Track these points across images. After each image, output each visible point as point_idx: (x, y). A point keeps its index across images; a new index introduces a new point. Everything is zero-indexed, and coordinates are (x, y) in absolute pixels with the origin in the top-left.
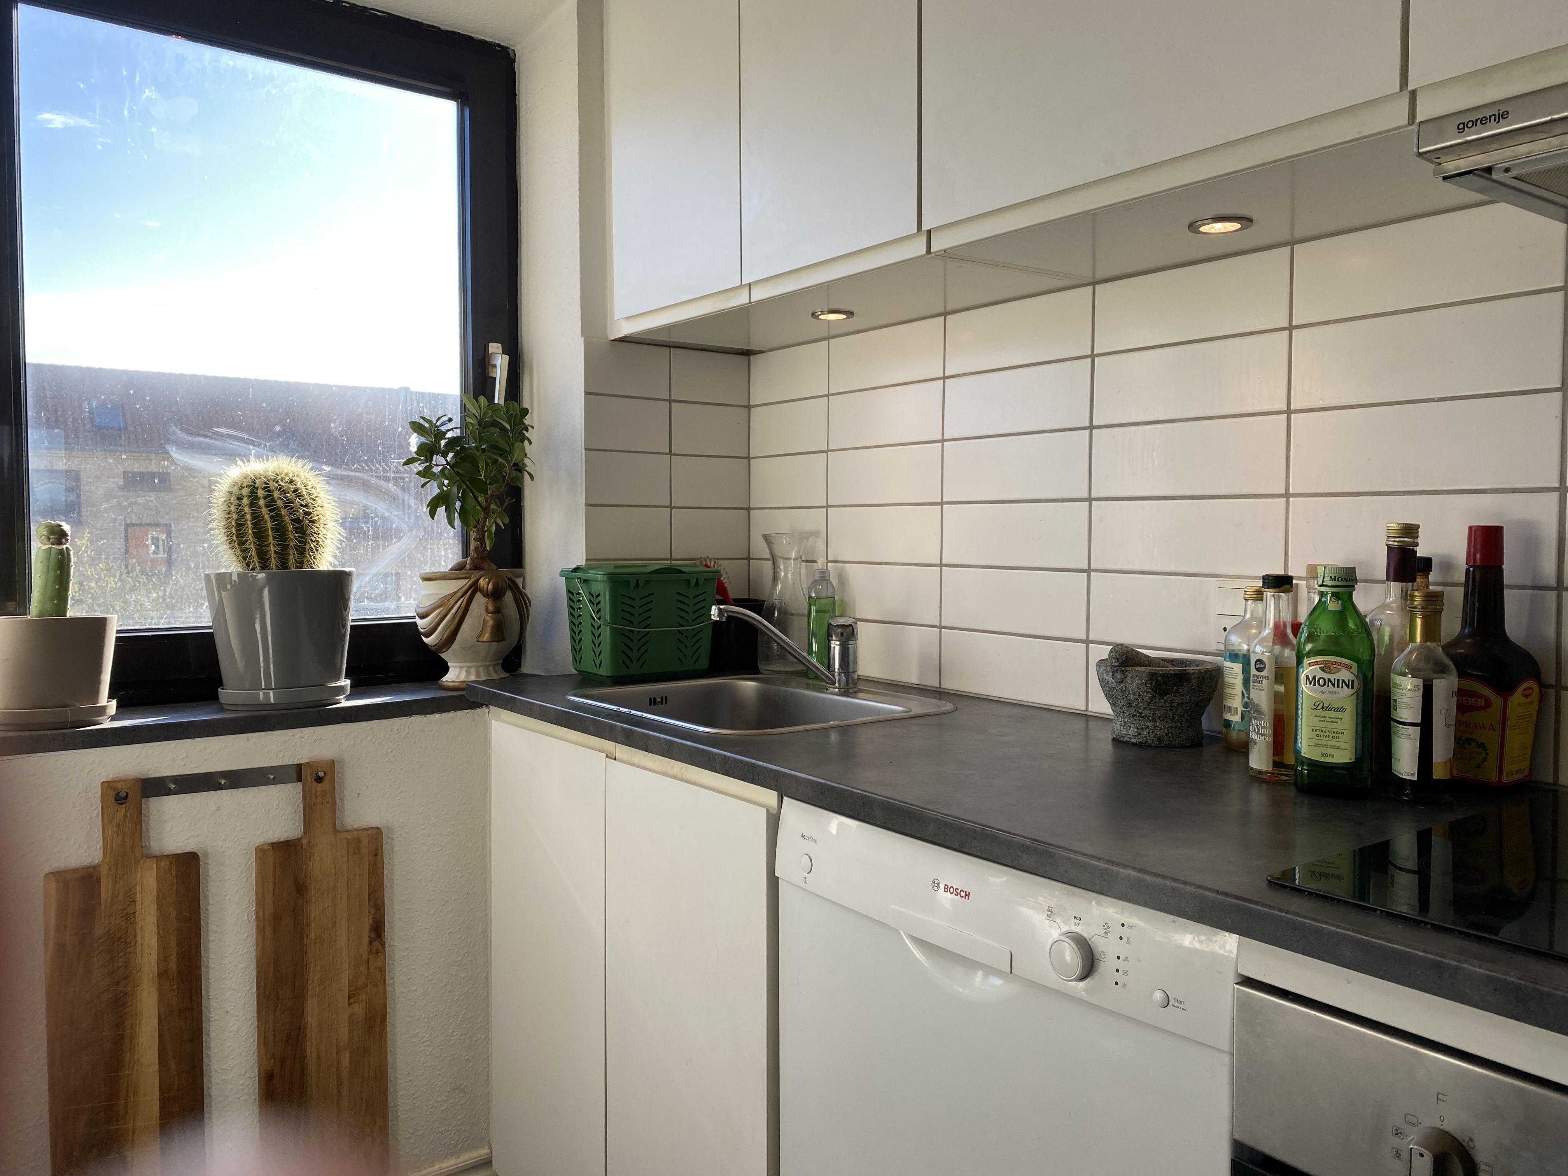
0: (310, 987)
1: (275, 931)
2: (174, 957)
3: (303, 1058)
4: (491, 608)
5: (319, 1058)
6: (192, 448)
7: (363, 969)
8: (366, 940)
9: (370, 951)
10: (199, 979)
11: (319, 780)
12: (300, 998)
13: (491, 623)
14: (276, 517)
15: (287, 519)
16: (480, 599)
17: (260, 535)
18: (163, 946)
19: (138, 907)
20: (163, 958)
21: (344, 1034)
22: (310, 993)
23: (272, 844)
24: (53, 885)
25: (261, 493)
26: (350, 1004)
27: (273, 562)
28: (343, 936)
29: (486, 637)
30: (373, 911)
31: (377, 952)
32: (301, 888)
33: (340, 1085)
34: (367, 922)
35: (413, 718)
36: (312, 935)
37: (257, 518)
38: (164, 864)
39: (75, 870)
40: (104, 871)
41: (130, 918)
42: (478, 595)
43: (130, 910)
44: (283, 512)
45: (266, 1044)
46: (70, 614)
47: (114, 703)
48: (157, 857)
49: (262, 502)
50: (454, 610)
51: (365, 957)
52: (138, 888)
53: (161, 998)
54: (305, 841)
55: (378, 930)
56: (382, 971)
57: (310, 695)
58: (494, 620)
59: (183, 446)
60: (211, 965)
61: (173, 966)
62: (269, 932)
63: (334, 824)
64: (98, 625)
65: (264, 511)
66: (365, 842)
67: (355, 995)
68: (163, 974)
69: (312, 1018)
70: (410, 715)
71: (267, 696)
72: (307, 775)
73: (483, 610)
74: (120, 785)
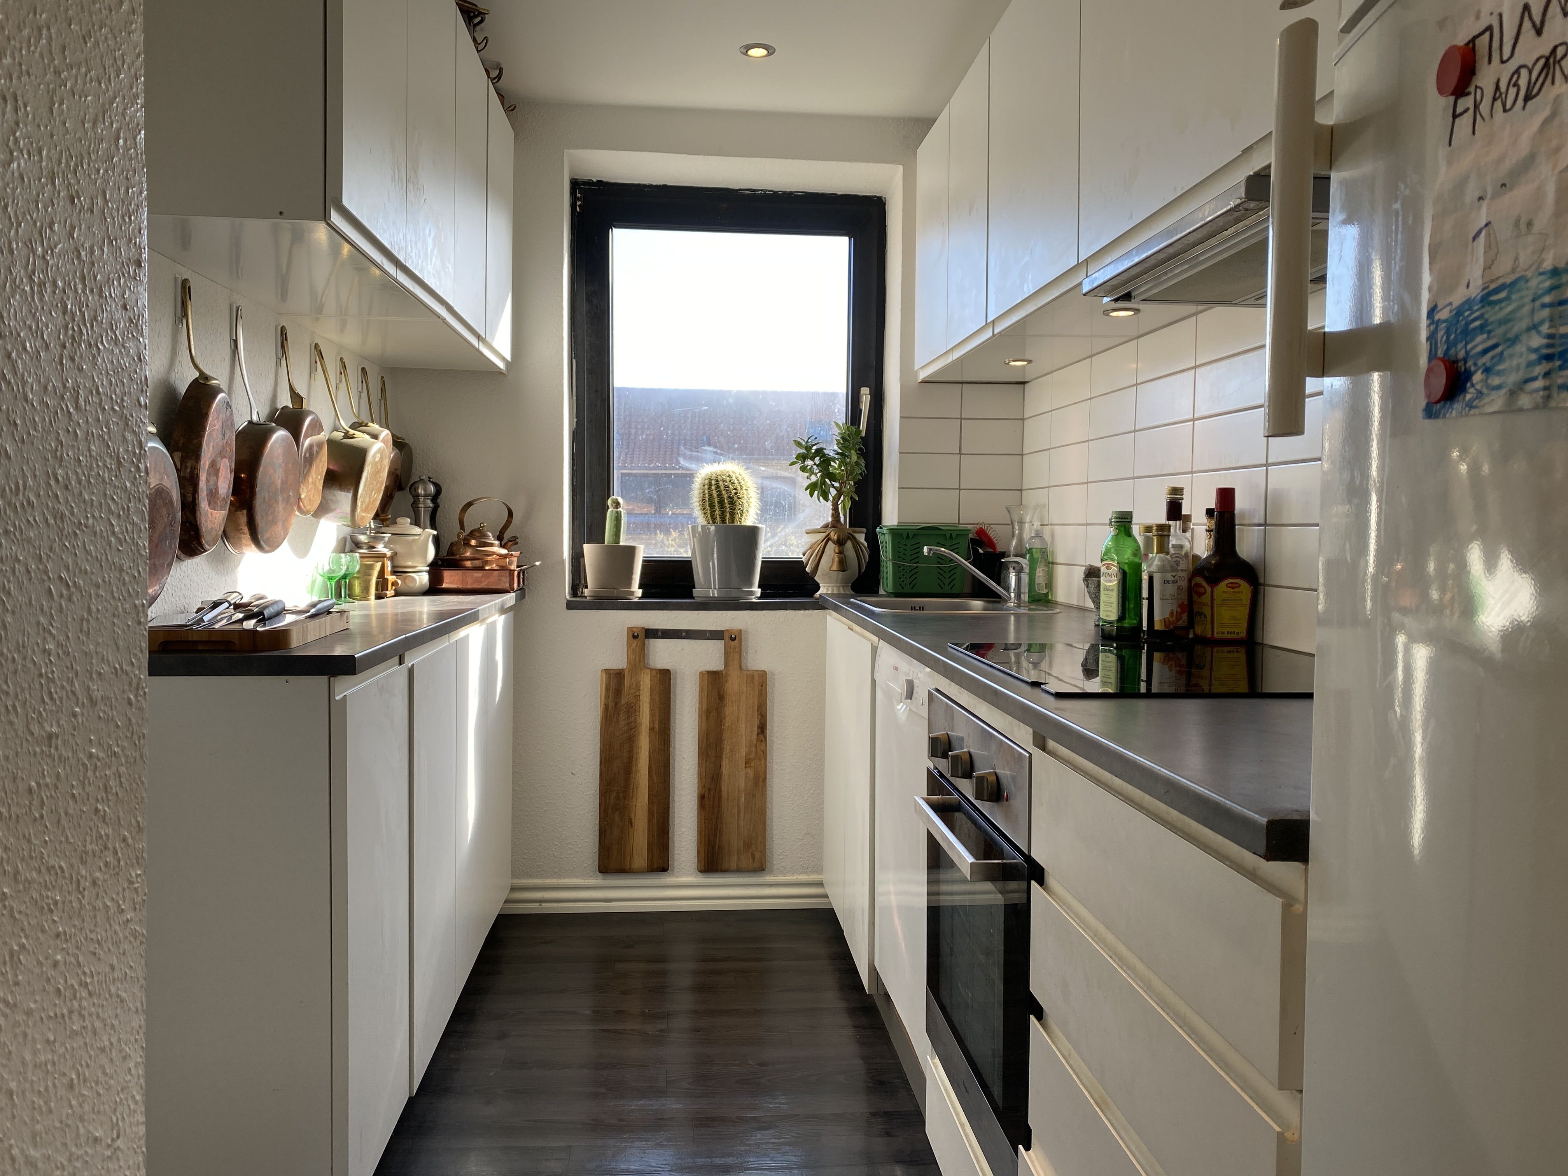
0: (725, 753)
1: (707, 718)
2: (657, 722)
3: (720, 791)
4: (837, 551)
5: (728, 793)
6: (691, 458)
7: (754, 749)
8: (755, 733)
9: (758, 740)
10: (669, 736)
11: (733, 639)
12: (719, 758)
13: (837, 559)
14: (720, 495)
15: (725, 496)
16: (831, 545)
17: (712, 506)
18: (652, 715)
19: (641, 693)
20: (652, 722)
21: (742, 784)
22: (724, 756)
23: (708, 671)
24: (604, 675)
25: (713, 482)
26: (746, 767)
27: (718, 519)
28: (743, 727)
29: (835, 567)
30: (759, 717)
31: (762, 741)
32: (721, 697)
33: (739, 812)
34: (756, 723)
35: (788, 611)
36: (727, 725)
37: (711, 495)
38: (654, 673)
39: (614, 670)
40: (626, 672)
41: (637, 697)
42: (830, 542)
43: (637, 693)
44: (724, 492)
45: (701, 779)
46: (621, 544)
47: (641, 591)
48: (651, 669)
49: (713, 487)
50: (816, 551)
51: (755, 743)
52: (642, 683)
53: (650, 742)
54: (724, 672)
55: (762, 729)
56: (764, 752)
57: (734, 594)
58: (839, 557)
59: (685, 457)
60: (676, 731)
61: (657, 726)
62: (704, 718)
63: (740, 666)
64: (631, 551)
65: (714, 492)
66: (756, 678)
67: (748, 762)
68: (652, 729)
69: (725, 770)
70: (786, 610)
71: (713, 593)
72: (727, 636)
73: (833, 551)
74: (635, 630)
